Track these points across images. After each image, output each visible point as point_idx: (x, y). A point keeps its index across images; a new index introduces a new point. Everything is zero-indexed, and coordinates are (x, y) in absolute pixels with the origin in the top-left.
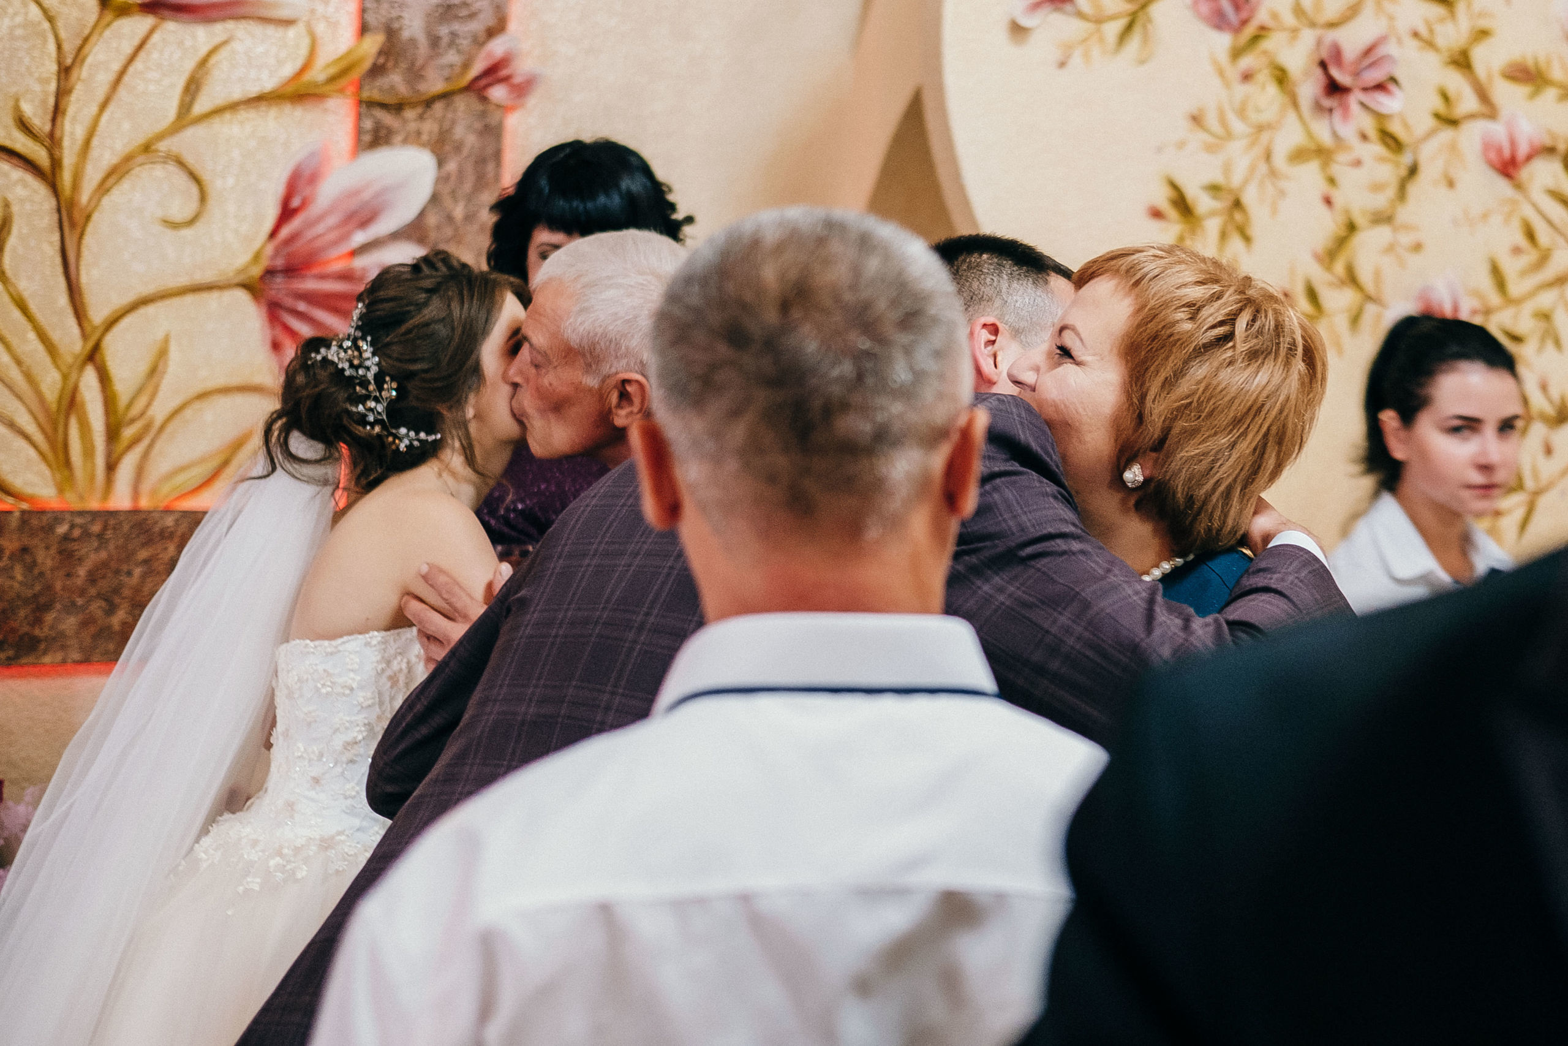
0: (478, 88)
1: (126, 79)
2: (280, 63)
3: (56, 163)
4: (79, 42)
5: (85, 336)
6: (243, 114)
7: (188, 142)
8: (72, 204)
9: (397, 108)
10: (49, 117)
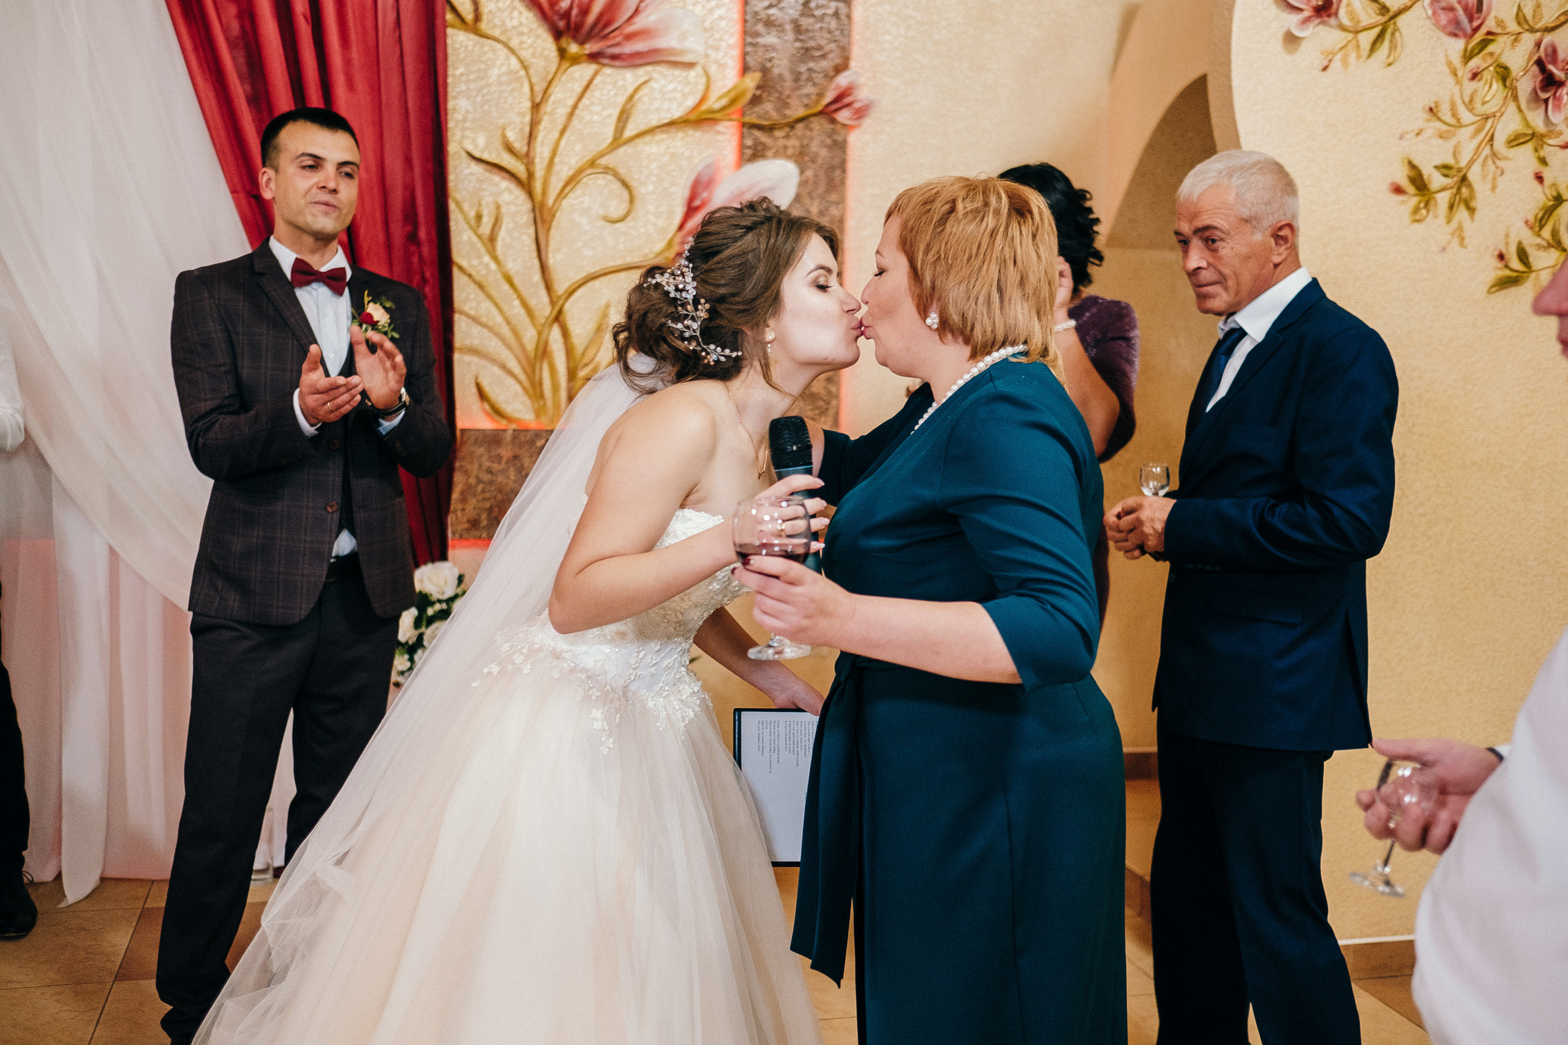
0: (828, 113)
1: (578, 112)
2: (685, 96)
3: (531, 175)
4: (545, 85)
5: (553, 303)
6: (660, 136)
7: (619, 158)
8: (543, 205)
9: (769, 129)
10: (526, 141)
